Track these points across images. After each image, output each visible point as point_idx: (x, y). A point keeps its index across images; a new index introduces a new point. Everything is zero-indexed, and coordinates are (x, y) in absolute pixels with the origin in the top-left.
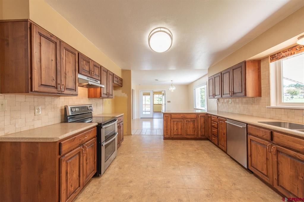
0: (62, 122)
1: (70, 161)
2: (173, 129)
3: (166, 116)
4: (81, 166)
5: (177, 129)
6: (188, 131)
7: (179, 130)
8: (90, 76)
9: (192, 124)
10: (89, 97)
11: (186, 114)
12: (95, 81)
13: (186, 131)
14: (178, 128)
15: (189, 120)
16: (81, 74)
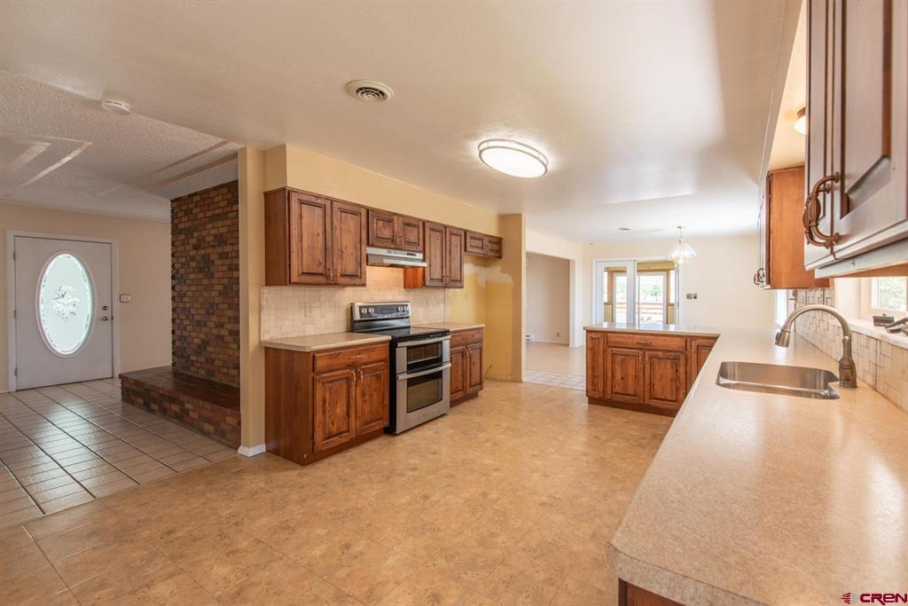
0: (348, 331)
1: (330, 385)
2: (613, 377)
3: (592, 338)
4: (352, 401)
5: (622, 378)
6: (656, 387)
7: (630, 383)
8: (393, 246)
9: (669, 367)
10: (405, 287)
11: (652, 335)
12: (408, 254)
13: (651, 385)
14: (627, 375)
15: (661, 354)
16: (373, 246)
